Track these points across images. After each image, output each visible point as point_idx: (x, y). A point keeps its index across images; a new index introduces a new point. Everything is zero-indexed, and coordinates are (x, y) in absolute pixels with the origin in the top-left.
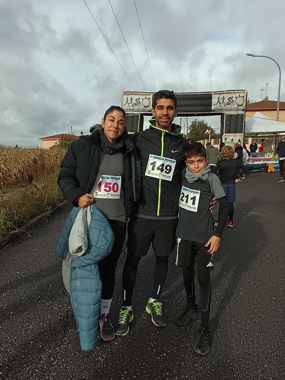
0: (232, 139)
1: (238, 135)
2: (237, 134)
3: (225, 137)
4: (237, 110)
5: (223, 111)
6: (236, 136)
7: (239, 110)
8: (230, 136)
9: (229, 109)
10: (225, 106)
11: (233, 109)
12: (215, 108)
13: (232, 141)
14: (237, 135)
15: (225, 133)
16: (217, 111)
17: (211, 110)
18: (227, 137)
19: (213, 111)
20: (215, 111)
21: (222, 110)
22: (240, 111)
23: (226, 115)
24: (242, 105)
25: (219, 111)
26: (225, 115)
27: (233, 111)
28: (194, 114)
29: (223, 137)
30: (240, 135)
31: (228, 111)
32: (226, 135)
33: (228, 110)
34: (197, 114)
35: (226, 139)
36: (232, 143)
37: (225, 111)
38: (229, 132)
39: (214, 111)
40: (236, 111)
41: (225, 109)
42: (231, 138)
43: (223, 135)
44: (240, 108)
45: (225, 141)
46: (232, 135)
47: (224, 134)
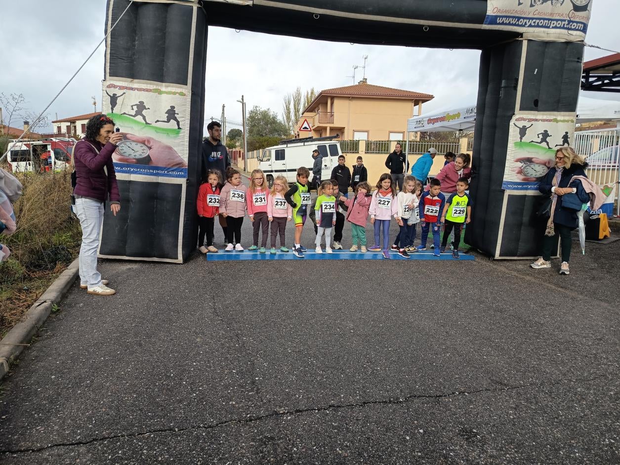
0: (546, 131)
1: (562, 118)
2: (561, 116)
3: (521, 124)
4: (569, 25)
5: (521, 26)
6: (556, 121)
7: (574, 25)
8: (536, 120)
9: (544, 19)
10: (532, 6)
11: (557, 20)
12: (499, 11)
13: (544, 140)
14: (559, 118)
15: (522, 108)
16: (503, 24)
17: (481, 17)
18: (527, 124)
19: (490, 23)
20: (496, 23)
21: (522, 22)
22: (575, 30)
23: (529, 41)
24: (584, 8)
25: (509, 24)
26: (525, 43)
27: (556, 27)
28: (423, 26)
29: (511, 123)
30: (567, 118)
31: (538, 26)
32: (525, 116)
33: (542, 23)
34: (430, 26)
35: (523, 131)
36: (544, 144)
37: (530, 26)
38: (534, 106)
39: (493, 20)
40: (563, 28)
41: (529, 19)
42: (540, 127)
43: (514, 118)
44: (577, 20)
45: (521, 138)
46: (545, 117)
47: (518, 114)
